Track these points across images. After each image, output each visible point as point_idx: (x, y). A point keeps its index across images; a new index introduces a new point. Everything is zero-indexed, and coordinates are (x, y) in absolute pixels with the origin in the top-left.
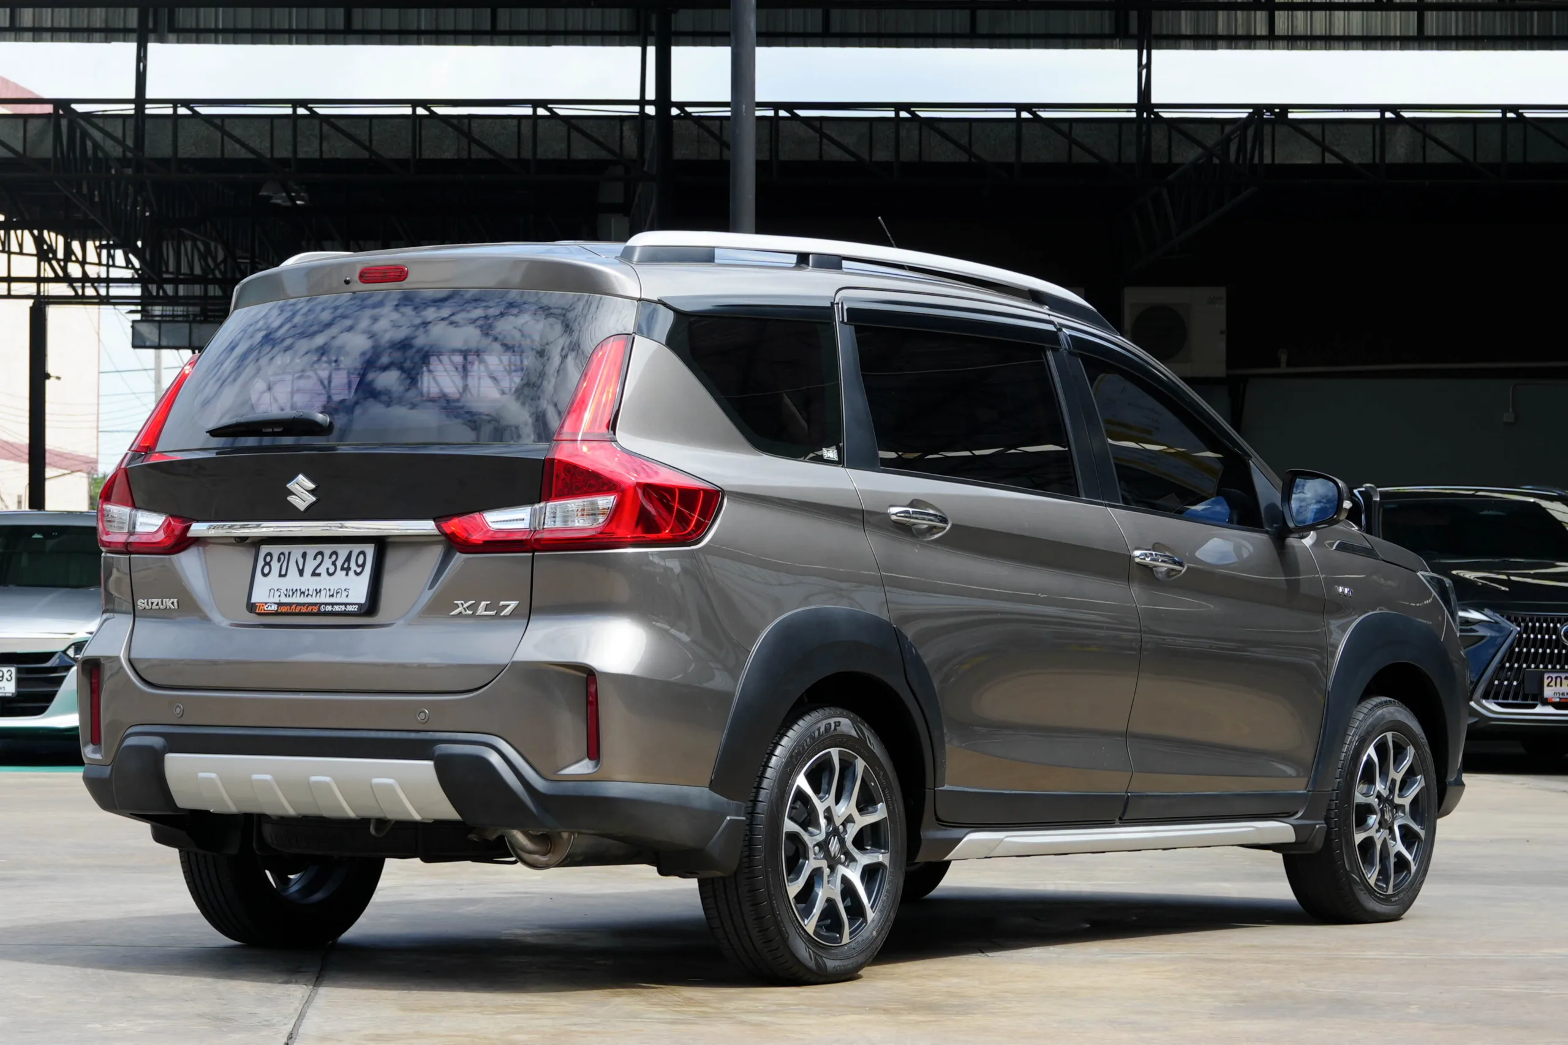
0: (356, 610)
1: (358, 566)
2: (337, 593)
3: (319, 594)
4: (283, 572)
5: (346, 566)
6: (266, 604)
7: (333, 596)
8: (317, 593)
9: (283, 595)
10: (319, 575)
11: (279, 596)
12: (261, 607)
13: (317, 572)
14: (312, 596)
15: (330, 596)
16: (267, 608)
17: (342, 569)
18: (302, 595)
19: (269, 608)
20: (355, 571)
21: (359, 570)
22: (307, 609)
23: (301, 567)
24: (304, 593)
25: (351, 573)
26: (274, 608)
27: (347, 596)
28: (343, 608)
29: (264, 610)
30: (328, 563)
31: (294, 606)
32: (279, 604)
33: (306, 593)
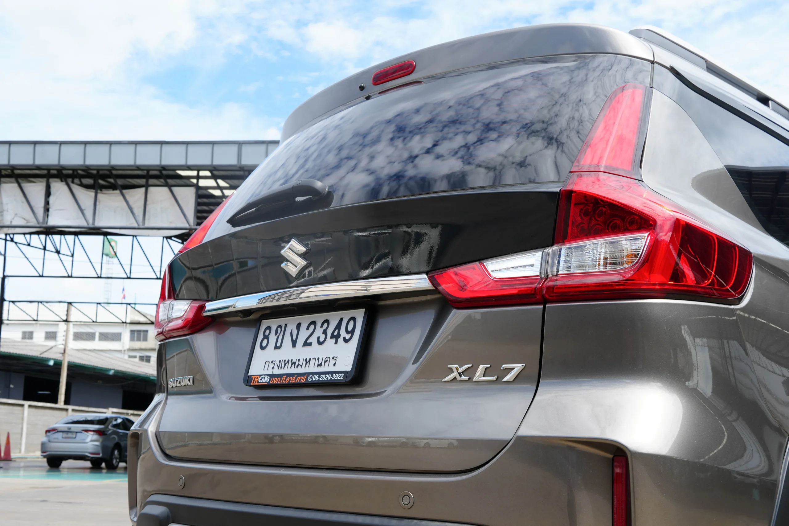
0: (341, 378)
1: (347, 332)
2: (325, 362)
3: (308, 364)
4: (278, 345)
5: (336, 333)
6: (260, 376)
7: (321, 365)
8: (307, 363)
9: (276, 367)
10: (310, 344)
11: (273, 368)
12: (256, 379)
13: (308, 341)
14: (301, 366)
15: (318, 365)
16: (261, 380)
17: (332, 336)
18: (293, 365)
19: (263, 380)
20: (344, 338)
21: (348, 337)
22: (295, 380)
23: (294, 339)
24: (294, 363)
25: (341, 340)
26: (267, 379)
27: (334, 364)
28: (329, 377)
29: (258, 382)
30: (319, 332)
31: (284, 378)
32: (272, 376)
33: (297, 364)
